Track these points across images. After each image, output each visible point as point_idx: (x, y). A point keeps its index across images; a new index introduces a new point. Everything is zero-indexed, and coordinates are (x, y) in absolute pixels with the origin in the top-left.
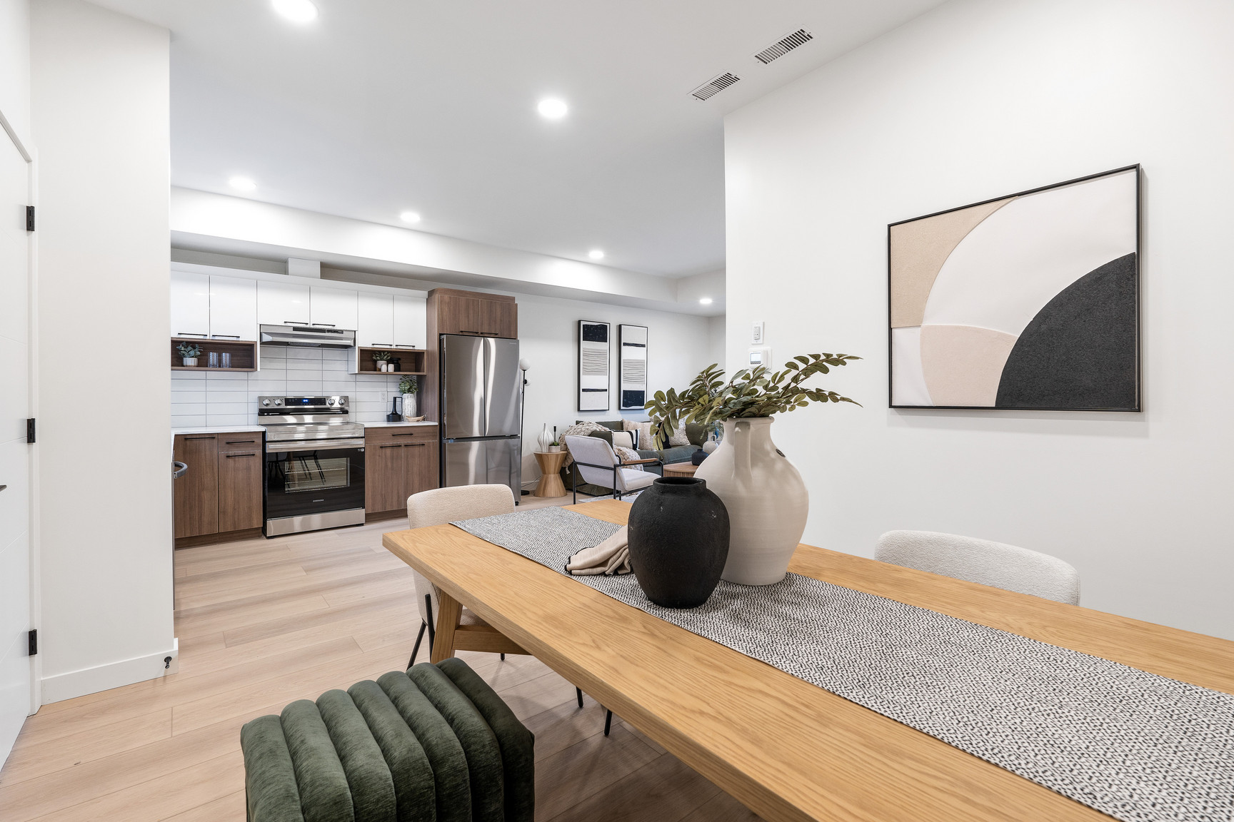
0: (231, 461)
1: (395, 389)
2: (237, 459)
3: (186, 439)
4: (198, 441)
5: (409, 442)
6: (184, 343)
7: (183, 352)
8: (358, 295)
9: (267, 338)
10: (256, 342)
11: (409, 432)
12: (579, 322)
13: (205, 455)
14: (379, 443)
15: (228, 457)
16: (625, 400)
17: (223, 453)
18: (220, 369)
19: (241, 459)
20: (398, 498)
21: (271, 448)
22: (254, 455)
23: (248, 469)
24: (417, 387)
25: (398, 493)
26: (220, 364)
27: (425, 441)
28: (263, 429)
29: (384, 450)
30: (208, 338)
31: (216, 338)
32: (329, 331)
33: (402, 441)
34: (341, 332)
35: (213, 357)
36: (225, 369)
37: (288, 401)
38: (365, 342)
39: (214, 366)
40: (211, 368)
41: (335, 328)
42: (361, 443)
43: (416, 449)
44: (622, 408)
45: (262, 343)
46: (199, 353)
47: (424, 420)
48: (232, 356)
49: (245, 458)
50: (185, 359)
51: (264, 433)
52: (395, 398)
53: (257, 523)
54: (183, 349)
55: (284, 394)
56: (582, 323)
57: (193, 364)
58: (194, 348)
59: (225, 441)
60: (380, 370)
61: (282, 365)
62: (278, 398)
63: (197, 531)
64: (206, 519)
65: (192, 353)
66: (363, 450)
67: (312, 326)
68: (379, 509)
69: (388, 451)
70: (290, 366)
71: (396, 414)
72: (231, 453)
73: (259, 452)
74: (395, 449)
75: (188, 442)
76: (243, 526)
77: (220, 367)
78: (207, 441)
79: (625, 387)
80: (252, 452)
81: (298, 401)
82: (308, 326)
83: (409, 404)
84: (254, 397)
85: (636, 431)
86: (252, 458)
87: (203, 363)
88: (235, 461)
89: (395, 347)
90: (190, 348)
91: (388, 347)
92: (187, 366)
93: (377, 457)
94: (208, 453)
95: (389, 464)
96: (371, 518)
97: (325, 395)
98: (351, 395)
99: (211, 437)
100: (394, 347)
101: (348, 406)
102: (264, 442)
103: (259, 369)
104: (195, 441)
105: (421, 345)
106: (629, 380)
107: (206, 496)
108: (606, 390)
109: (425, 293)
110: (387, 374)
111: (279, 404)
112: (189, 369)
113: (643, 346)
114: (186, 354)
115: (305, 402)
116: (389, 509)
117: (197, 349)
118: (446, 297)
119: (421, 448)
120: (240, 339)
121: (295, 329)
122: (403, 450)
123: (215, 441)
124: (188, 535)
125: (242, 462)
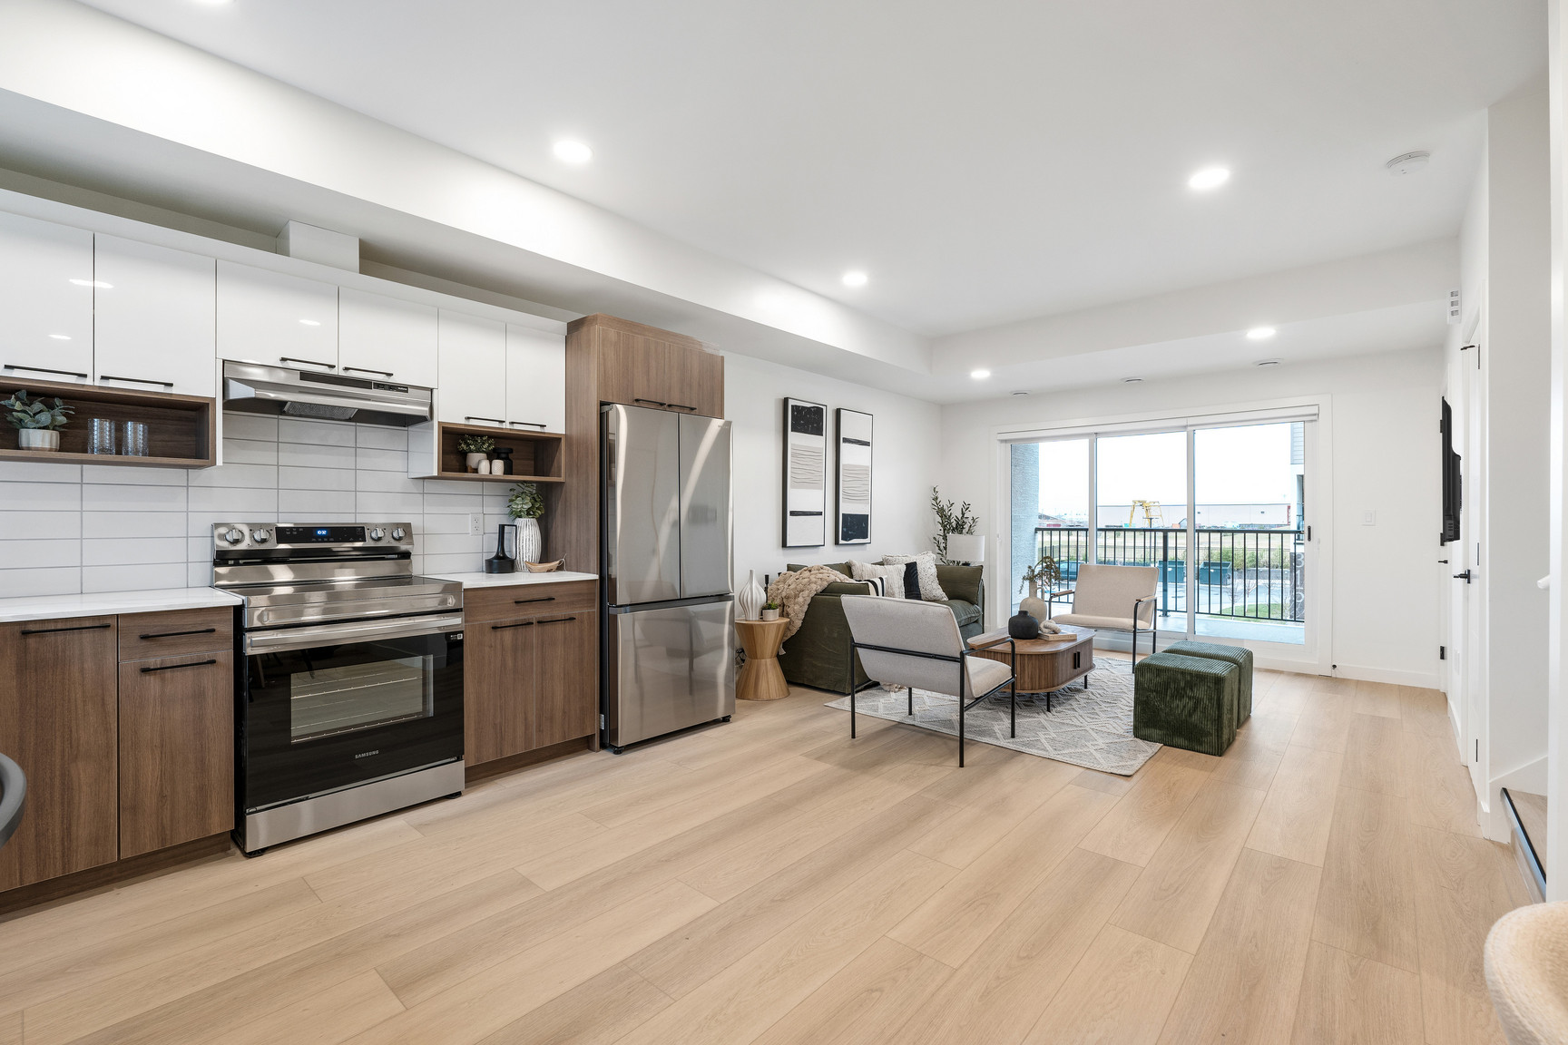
0: (152, 682)
1: (497, 510)
2: (168, 674)
3: (26, 633)
4: (60, 637)
5: (547, 614)
6: (23, 394)
7: (20, 415)
8: (439, 315)
9: (239, 392)
10: (214, 400)
11: (543, 596)
12: (786, 401)
13: (82, 670)
14: (488, 620)
15: (145, 671)
16: (845, 530)
17: (130, 665)
18: (119, 458)
19: (178, 674)
20: (526, 729)
21: (256, 644)
22: (213, 662)
23: (199, 696)
24: (545, 506)
25: (526, 719)
26: (119, 445)
27: (575, 612)
28: (234, 599)
29: (499, 633)
30: (88, 381)
31: (112, 384)
32: (379, 386)
33: (534, 613)
34: (404, 388)
35: (101, 430)
36: (131, 457)
37: (283, 535)
38: (451, 411)
39: (103, 450)
40: (96, 456)
41: (391, 380)
42: (455, 621)
43: (560, 627)
44: (841, 542)
45: (230, 405)
46: (62, 420)
47: (560, 568)
48: (150, 432)
49: (189, 672)
50: (23, 432)
51: (238, 611)
52: (502, 528)
53: (220, 821)
54: (18, 406)
55: (270, 519)
56: (791, 403)
57: (47, 446)
58: (51, 407)
59: (138, 632)
60: (476, 471)
61: (270, 457)
62: (260, 526)
63: (59, 864)
64: (83, 832)
65: (45, 418)
66: (460, 637)
67: (343, 373)
68: (489, 755)
69: (508, 635)
70: (286, 458)
71: (504, 557)
72: (153, 661)
73: (225, 655)
74: (520, 629)
75: (32, 641)
76: (184, 835)
77: (119, 452)
78: (87, 637)
79: (845, 508)
80: (207, 656)
81: (305, 533)
82: (334, 372)
83: (527, 538)
84: (202, 523)
85: (881, 579)
86: (208, 669)
87: (73, 442)
88: (163, 679)
89: (508, 426)
90: (37, 406)
91: (496, 425)
92: (29, 449)
93: (487, 649)
94: (89, 665)
95: (510, 663)
96: (477, 776)
97: (361, 520)
98: (415, 522)
99: (101, 624)
100: (506, 426)
101: (412, 543)
102: (239, 630)
103: (219, 461)
104: (51, 638)
105: (556, 425)
106: (850, 498)
107: (83, 774)
108: (820, 514)
109: (563, 326)
110: (490, 480)
111: (264, 541)
112: (39, 458)
113: (867, 444)
114: (27, 419)
115: (322, 536)
116: (508, 753)
117: (57, 411)
118: (612, 334)
119: (568, 625)
120: (174, 390)
121: (305, 376)
122: (534, 631)
123: (110, 636)
124: (31, 879)
125: (181, 683)
